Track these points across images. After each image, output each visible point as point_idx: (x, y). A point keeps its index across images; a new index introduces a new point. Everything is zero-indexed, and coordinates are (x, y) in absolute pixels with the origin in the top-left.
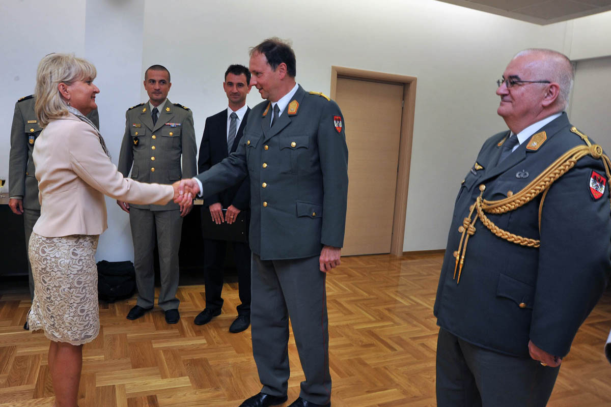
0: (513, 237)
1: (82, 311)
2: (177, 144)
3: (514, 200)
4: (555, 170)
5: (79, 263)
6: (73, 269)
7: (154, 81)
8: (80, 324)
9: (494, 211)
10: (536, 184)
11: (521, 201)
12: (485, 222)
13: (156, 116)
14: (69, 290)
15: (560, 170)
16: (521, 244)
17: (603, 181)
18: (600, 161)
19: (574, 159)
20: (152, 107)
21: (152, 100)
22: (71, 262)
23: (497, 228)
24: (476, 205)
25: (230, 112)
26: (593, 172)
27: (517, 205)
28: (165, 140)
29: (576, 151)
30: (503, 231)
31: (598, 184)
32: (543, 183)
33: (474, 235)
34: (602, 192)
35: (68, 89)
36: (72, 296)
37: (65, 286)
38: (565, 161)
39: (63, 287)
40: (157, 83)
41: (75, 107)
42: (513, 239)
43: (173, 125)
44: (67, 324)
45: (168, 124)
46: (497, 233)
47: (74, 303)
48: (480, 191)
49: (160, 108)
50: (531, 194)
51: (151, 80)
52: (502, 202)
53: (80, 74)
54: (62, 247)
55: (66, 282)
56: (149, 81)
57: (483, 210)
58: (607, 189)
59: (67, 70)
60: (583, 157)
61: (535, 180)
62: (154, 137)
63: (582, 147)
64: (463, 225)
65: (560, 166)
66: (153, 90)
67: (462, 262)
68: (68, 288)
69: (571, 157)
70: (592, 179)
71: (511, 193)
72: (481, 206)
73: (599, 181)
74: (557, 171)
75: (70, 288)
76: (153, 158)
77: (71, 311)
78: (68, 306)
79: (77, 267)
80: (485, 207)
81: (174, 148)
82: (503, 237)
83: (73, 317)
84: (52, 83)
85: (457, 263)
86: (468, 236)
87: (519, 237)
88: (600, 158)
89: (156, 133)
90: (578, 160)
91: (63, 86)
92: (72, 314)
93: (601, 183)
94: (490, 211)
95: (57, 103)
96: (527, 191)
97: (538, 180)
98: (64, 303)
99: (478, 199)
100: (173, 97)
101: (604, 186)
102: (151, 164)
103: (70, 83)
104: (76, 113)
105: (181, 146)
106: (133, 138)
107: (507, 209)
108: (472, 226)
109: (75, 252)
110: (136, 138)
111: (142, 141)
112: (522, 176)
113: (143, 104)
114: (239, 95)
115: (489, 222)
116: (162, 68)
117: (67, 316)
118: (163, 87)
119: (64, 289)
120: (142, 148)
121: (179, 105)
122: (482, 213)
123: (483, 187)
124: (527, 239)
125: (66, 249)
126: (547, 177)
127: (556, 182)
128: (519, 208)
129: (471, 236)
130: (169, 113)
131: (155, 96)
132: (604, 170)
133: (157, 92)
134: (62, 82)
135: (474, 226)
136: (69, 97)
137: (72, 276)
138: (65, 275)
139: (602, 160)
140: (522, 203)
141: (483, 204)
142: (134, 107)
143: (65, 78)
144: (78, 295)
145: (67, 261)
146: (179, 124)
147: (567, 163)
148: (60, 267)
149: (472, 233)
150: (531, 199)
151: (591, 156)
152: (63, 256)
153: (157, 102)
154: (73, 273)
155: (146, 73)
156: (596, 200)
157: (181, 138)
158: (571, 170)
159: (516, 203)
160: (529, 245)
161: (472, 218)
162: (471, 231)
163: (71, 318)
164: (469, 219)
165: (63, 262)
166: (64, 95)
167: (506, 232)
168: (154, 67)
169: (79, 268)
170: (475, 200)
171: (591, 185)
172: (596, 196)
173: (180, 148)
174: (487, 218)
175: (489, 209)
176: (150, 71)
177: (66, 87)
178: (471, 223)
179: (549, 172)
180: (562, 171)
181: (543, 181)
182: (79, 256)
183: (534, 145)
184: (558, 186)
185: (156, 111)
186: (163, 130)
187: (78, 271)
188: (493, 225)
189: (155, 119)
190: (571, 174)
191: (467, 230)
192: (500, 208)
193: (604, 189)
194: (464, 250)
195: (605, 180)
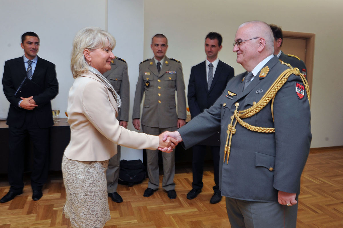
0: (261, 129)
1: (93, 211)
2: (174, 85)
3: (257, 106)
4: (277, 84)
5: (91, 178)
6: (87, 183)
7: (157, 45)
8: (91, 220)
9: (247, 116)
10: (268, 94)
11: (261, 106)
12: (242, 124)
13: (160, 67)
14: (84, 196)
15: (280, 84)
16: (266, 132)
17: (302, 88)
18: (299, 77)
19: (286, 77)
20: (157, 61)
21: (156, 57)
22: (86, 178)
23: (251, 126)
24: (235, 116)
25: (208, 63)
26: (297, 84)
27: (260, 109)
28: (166, 82)
29: (287, 72)
30: (254, 127)
31: (301, 90)
32: (272, 93)
33: (235, 134)
34: (304, 94)
35: (90, 54)
36: (86, 201)
37: (81, 194)
38: (282, 79)
39: (80, 194)
40: (160, 46)
41: (94, 67)
42: (261, 130)
43: (171, 72)
44: (83, 220)
45: (168, 72)
46: (251, 129)
47: (87, 205)
48: (236, 107)
49: (162, 62)
50: (266, 100)
51: (156, 44)
52: (251, 109)
53: (100, 44)
54: (80, 167)
55: (82, 191)
56: (154, 45)
57: (240, 117)
58: (305, 92)
59: (92, 40)
60: (290, 75)
61: (267, 92)
62: (159, 81)
63: (289, 70)
64: (228, 129)
65: (279, 82)
66: (157, 51)
67: (229, 151)
68: (83, 195)
69: (284, 76)
70: (297, 88)
71: (255, 103)
72: (238, 115)
73: (301, 88)
74: (278, 85)
75: (84, 195)
76: (159, 95)
77: (86, 211)
78: (83, 207)
79: (89, 181)
80: (240, 115)
81: (172, 87)
82: (255, 130)
83: (87, 215)
84: (80, 49)
85: (226, 152)
86: (231, 134)
87: (264, 128)
88: (299, 75)
89: (160, 78)
90: (288, 77)
91: (87, 51)
92: (86, 213)
93: (302, 89)
94: (244, 117)
95: (81, 63)
96: (264, 99)
97: (269, 92)
98: (81, 206)
99: (235, 112)
100: (169, 54)
101: (304, 91)
102: (158, 98)
103: (92, 50)
104: (94, 72)
105: (176, 86)
106: (145, 82)
107: (254, 112)
108: (233, 128)
109: (89, 170)
110: (148, 82)
111: (152, 83)
112: (259, 92)
113: (150, 59)
114: (212, 53)
115: (245, 123)
116: (163, 36)
117: (82, 214)
118: (164, 48)
119: (80, 196)
120: (152, 88)
121: (173, 60)
122: (240, 119)
123: (237, 104)
124: (269, 128)
125: (82, 169)
126: (274, 89)
127: (278, 91)
128: (261, 110)
129: (233, 134)
130: (167, 65)
131: (158, 55)
132: (302, 82)
133: (161, 52)
134: (87, 48)
135: (235, 128)
136: (90, 59)
137: (86, 187)
138: (81, 187)
139: (300, 76)
140: (262, 107)
141: (239, 114)
142: (144, 62)
143: (89, 46)
144: (90, 200)
145: (83, 177)
146: (175, 72)
147: (283, 79)
148: (78, 181)
149: (234, 133)
150: (267, 103)
151: (294, 74)
152: (80, 173)
153: (159, 58)
154: (86, 185)
155: (152, 40)
156: (301, 99)
157: (176, 81)
158: (285, 83)
159: (259, 108)
160: (270, 132)
161: (233, 124)
162: (233, 131)
163: (85, 216)
164: (231, 125)
165: (79, 178)
166: (87, 58)
167: (256, 127)
168: (158, 35)
169: (91, 182)
170: (234, 113)
171: (297, 91)
172: (301, 97)
173: (175, 87)
174: (244, 121)
175: (243, 116)
176: (155, 38)
177: (89, 53)
178: (233, 127)
179: (274, 86)
180: (281, 84)
181: (272, 92)
182: (91, 173)
183: (263, 75)
184: (280, 94)
185: (159, 64)
186: (165, 76)
187: (90, 184)
188: (248, 125)
189: (159, 69)
190: (286, 86)
191: (230, 131)
192: (250, 113)
193: (304, 92)
194: (230, 143)
195: (303, 87)
